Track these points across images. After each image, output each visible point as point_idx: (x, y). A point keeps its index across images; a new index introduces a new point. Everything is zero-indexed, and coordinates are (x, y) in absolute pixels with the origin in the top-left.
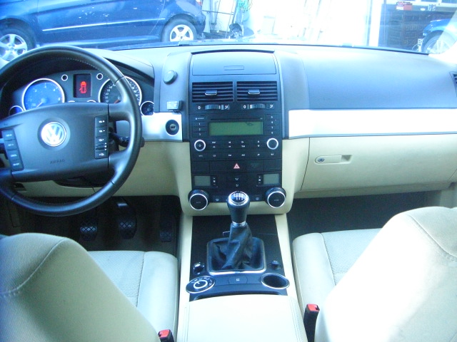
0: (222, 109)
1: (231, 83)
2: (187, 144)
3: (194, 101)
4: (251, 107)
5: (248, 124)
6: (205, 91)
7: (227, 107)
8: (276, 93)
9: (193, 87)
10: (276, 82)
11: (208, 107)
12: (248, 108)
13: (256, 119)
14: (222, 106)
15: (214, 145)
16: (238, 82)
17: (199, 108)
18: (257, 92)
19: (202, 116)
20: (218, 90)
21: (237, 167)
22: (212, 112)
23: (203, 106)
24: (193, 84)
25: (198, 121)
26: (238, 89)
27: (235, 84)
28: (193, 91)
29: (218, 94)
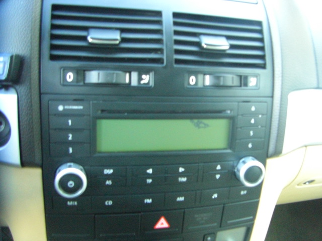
0: (134, 83)
1: (159, 13)
2: (35, 175)
3: (53, 58)
4: (208, 80)
5: (197, 125)
6: (86, 29)
7: (146, 79)
8: (262, 49)
9: (54, 17)
10: (259, 23)
11: (94, 77)
12: (200, 85)
13: (215, 113)
14: (135, 75)
15: (108, 177)
16: (176, 15)
17: (70, 77)
18: (222, 44)
19: (77, 101)
20: (123, 31)
21: (162, 224)
22: (106, 90)
23: (81, 73)
24: (55, 7)
25: (67, 114)
26: (177, 33)
27: (167, 19)
28: (54, 27)
29: (124, 40)
